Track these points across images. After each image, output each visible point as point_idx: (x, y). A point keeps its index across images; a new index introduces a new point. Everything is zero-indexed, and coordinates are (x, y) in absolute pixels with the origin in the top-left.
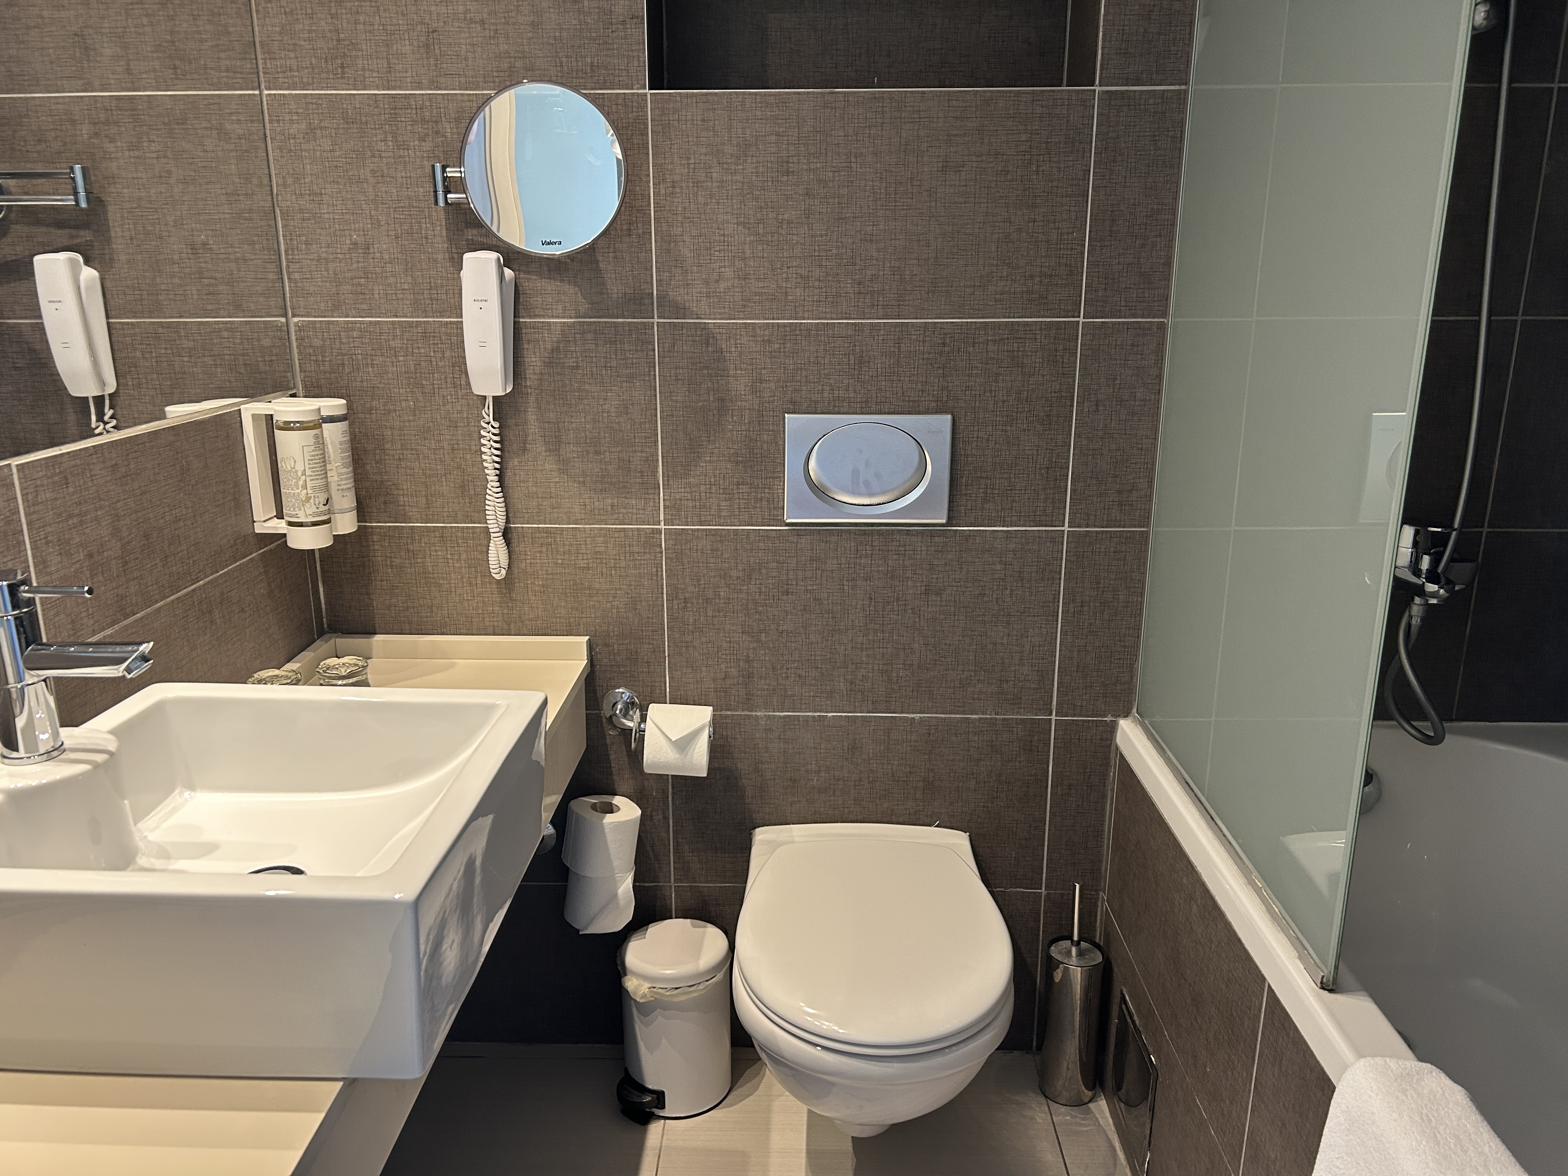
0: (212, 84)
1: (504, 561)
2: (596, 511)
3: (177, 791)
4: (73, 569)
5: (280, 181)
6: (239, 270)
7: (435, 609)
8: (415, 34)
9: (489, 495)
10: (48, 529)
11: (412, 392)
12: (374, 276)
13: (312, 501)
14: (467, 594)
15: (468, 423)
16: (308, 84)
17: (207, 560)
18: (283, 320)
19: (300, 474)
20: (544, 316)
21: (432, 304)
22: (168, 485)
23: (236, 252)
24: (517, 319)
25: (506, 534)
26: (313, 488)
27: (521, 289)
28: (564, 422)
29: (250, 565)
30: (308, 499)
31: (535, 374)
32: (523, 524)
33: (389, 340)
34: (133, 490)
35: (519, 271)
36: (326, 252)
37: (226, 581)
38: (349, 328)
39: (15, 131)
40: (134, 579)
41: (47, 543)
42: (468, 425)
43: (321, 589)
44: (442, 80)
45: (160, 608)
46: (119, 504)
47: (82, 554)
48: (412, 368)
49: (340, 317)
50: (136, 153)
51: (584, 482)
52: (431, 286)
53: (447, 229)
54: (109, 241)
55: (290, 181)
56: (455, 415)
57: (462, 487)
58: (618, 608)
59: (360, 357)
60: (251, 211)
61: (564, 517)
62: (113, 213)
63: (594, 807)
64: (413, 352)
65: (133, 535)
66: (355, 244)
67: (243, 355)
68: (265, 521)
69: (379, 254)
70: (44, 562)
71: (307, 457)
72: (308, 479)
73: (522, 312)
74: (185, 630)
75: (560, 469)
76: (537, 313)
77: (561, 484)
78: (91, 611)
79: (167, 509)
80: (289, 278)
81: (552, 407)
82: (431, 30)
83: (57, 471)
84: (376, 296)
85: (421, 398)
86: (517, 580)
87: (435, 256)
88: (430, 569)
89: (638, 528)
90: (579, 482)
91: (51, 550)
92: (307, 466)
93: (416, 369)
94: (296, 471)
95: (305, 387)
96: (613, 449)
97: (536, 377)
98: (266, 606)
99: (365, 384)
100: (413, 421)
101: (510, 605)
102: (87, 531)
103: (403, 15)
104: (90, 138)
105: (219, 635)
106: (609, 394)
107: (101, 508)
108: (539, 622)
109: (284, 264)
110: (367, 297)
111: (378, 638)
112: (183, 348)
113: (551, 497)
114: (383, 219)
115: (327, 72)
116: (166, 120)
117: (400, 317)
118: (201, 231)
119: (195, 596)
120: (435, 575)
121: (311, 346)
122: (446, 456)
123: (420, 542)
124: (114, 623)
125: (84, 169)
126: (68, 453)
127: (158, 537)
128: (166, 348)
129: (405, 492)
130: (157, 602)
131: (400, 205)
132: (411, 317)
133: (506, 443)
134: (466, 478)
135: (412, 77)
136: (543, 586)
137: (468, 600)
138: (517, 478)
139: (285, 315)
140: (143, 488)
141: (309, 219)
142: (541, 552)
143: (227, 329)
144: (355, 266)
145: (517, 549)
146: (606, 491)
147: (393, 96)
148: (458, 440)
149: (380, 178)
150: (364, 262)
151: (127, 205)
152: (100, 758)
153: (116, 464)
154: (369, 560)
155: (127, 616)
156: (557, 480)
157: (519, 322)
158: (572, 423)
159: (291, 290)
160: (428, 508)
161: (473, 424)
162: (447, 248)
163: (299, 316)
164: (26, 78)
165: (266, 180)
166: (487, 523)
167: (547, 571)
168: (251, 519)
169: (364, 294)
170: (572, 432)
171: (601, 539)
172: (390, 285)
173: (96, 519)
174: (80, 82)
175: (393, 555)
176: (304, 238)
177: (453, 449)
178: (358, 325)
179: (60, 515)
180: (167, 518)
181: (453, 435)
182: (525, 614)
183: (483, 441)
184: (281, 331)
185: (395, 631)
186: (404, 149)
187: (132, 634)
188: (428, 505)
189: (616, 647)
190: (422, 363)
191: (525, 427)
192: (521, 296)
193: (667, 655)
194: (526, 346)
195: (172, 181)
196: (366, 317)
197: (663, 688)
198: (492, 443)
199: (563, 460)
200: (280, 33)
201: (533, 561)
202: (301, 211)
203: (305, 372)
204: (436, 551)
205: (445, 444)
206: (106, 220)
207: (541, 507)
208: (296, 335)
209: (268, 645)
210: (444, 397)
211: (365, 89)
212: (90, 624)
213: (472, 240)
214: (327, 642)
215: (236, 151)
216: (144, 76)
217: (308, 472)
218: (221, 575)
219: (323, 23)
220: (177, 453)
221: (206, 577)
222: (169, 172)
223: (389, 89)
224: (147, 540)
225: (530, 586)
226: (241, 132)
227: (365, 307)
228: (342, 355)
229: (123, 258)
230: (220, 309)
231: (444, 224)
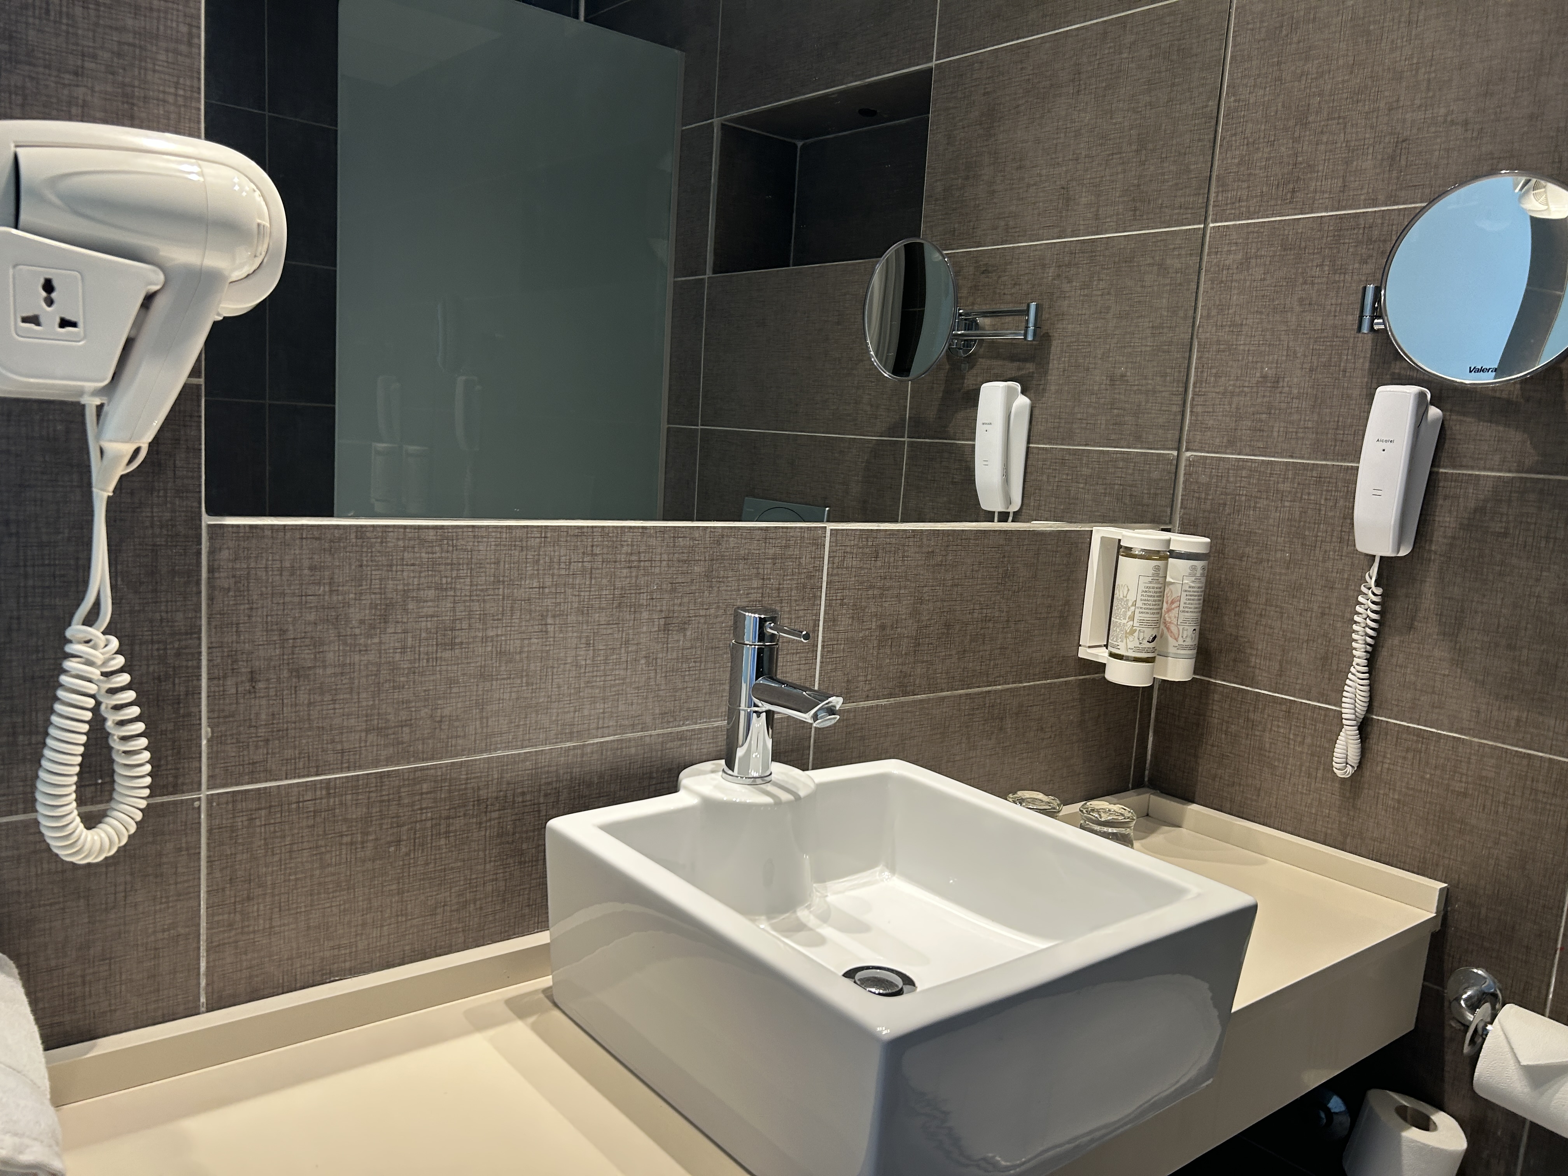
0: (1164, 222)
1: (1354, 756)
2: (1493, 724)
3: (878, 869)
4: (861, 635)
5: (1205, 313)
6: (1147, 402)
7: (1262, 794)
8: (1382, 146)
9: (1353, 674)
10: (846, 592)
11: (1291, 542)
12: (1277, 412)
13: (1136, 634)
14: (1303, 786)
15: (1347, 585)
16: (1255, 213)
17: (1012, 667)
18: (1175, 453)
19: (1130, 604)
20: (1472, 468)
21: (1335, 446)
22: (986, 584)
23: (1147, 384)
24: (1435, 469)
25: (1364, 727)
26: (1141, 621)
27: (1448, 432)
28: (1472, 601)
29: (1064, 687)
30: (1132, 632)
31: (1445, 537)
32: (1389, 718)
33: (1278, 483)
34: (944, 580)
35: (1451, 411)
36: (1234, 385)
37: (1028, 695)
38: (1239, 465)
39: (1000, 277)
40: (923, 662)
41: (842, 605)
42: (1347, 588)
43: (1151, 739)
44: (1403, 194)
45: (944, 698)
46: (926, 589)
47: (874, 624)
48: (1297, 517)
49: (1232, 454)
50: (1086, 292)
51: (1483, 683)
52: (1338, 425)
53: (1370, 362)
54: (1046, 373)
55: (1214, 312)
56: (1334, 575)
57: (1325, 659)
58: (1497, 859)
59: (1244, 498)
60: (1170, 343)
61: (1446, 722)
62: (1056, 347)
63: (1402, 1112)
64: (1301, 497)
65: (932, 621)
66: (1265, 377)
67: (1131, 486)
68: (1090, 647)
69: (1288, 389)
70: (834, 621)
71: (1142, 588)
72: (1137, 611)
73: (1444, 460)
74: (967, 727)
75: (1453, 659)
76: (1464, 464)
77: (1450, 678)
78: (869, 677)
79: (977, 607)
80: (1191, 412)
81: (1459, 580)
82: (1401, 140)
83: (870, 544)
84: (1275, 434)
85: (1299, 550)
86: (1366, 786)
87: (1350, 392)
88: (1267, 746)
89: (1550, 759)
90: (1476, 681)
91: (844, 611)
92: (1139, 597)
93: (1301, 517)
94: (1127, 600)
95: (1182, 524)
96: (1535, 646)
97: (1445, 541)
98: (1073, 734)
99: (1242, 528)
100: (1286, 574)
101: (1352, 813)
102: (884, 604)
103: (1372, 127)
104: (1054, 279)
105: (1005, 745)
106: (1544, 574)
107: (905, 588)
108: (1384, 845)
109: (1190, 396)
110: (1265, 434)
111: (1194, 807)
112: (1081, 475)
113: (1433, 692)
114: (1300, 351)
115: (1276, 199)
116: (1117, 259)
117: (1296, 458)
118: (1123, 363)
119: (987, 698)
120: (1272, 754)
121: (1197, 482)
122: (1313, 620)
123: (1262, 712)
124: (890, 696)
125: (1037, 306)
126: (886, 530)
127: (960, 630)
128: (1067, 474)
129: (1259, 653)
130: (942, 690)
131: (1323, 335)
132: (1308, 459)
133: (1389, 616)
134: (1331, 649)
135: (1368, 193)
136: (1399, 801)
137: (1302, 793)
138: (1394, 660)
139: (1178, 449)
140: (956, 581)
141: (1224, 351)
142: (1405, 758)
143: (1123, 460)
144: (1259, 400)
145: (1375, 747)
146: (1512, 699)
147: (1341, 217)
148: (1330, 604)
149: (1307, 306)
150: (1270, 396)
151: (1068, 340)
152: (785, 797)
153: (933, 552)
154: (1204, 720)
155: (905, 694)
156: (1447, 673)
157: (1438, 473)
158: (1482, 603)
159: (1190, 423)
160: (1281, 676)
161: (1353, 587)
162: (1367, 383)
163: (1193, 450)
164: (1018, 230)
165: (1191, 313)
166: (1341, 707)
167: (1408, 783)
168: (1077, 642)
169: (1263, 431)
170: (1480, 614)
171: (1493, 761)
172: (1291, 422)
173: (898, 596)
174: (1056, 230)
175: (1230, 720)
176: (1214, 371)
177: (1323, 614)
178: (1250, 464)
179: (862, 583)
180: (976, 615)
181: (1326, 597)
182: (1367, 830)
183: (1358, 609)
184: (1171, 464)
185: (1214, 806)
186: (1340, 274)
187: (907, 712)
188: (1281, 673)
189: (1484, 911)
190: (1309, 511)
191: (1418, 600)
192: (1447, 441)
193: (1559, 946)
194: (1440, 502)
195: (1110, 316)
196: (1260, 455)
197: (1544, 992)
198: (1369, 612)
199: (1460, 650)
200: (1239, 164)
201: (1392, 767)
202: (1218, 342)
203: (1185, 508)
204: (1278, 726)
205: (1315, 608)
206: (1049, 353)
207: (1417, 702)
208: (1185, 470)
209: (1065, 775)
210: (1326, 551)
211: (1312, 213)
212: (866, 689)
213: (1399, 374)
214: (1139, 795)
215: (1171, 285)
216: (1108, 220)
217: (1139, 604)
218: (1024, 687)
219: (1283, 149)
220: (1004, 557)
221: (1005, 683)
222: (1109, 308)
223: (1338, 210)
224: (948, 629)
225: (1382, 796)
226: (1179, 266)
227: (1261, 445)
228: (1226, 494)
229: (1053, 388)
230: (1122, 439)
231: (1368, 355)
